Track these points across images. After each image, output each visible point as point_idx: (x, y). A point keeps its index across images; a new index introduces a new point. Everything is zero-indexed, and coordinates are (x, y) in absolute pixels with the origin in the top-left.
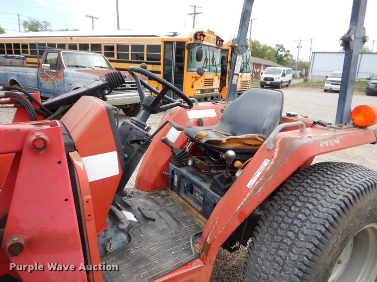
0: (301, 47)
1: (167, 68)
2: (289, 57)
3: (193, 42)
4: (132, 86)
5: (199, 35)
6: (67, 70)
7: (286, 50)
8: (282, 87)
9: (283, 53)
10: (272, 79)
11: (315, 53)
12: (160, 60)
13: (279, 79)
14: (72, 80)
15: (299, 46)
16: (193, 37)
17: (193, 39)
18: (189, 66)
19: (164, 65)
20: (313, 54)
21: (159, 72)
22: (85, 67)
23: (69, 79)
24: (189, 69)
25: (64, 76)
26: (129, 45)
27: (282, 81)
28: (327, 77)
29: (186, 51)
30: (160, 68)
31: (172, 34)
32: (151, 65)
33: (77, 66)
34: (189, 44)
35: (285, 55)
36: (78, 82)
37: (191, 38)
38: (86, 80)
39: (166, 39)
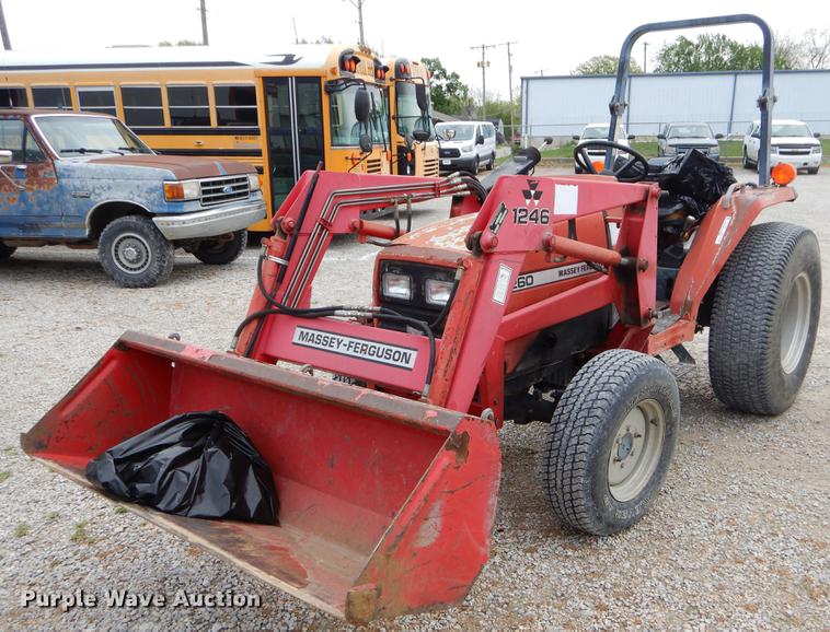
0: (488, 63)
1: (279, 142)
2: (459, 92)
3: (338, 76)
4: (234, 188)
5: (348, 61)
6: (63, 162)
7: (448, 73)
8: (480, 171)
9: (444, 82)
10: (455, 153)
11: (528, 79)
12: (255, 122)
13: (471, 150)
14: (90, 184)
15: (483, 63)
16: (337, 65)
17: (338, 69)
18: (335, 133)
19: (270, 133)
20: (525, 82)
21: (257, 153)
22: (100, 152)
23: (77, 183)
24: (336, 142)
25: (58, 178)
26: (159, 90)
27: (478, 156)
28: (577, 138)
29: (325, 99)
30: (260, 142)
31: (281, 59)
32: (233, 137)
33: (82, 151)
34: (330, 82)
35: (450, 87)
36: (109, 188)
37: (335, 68)
38: (137, 182)
39: (270, 70)
